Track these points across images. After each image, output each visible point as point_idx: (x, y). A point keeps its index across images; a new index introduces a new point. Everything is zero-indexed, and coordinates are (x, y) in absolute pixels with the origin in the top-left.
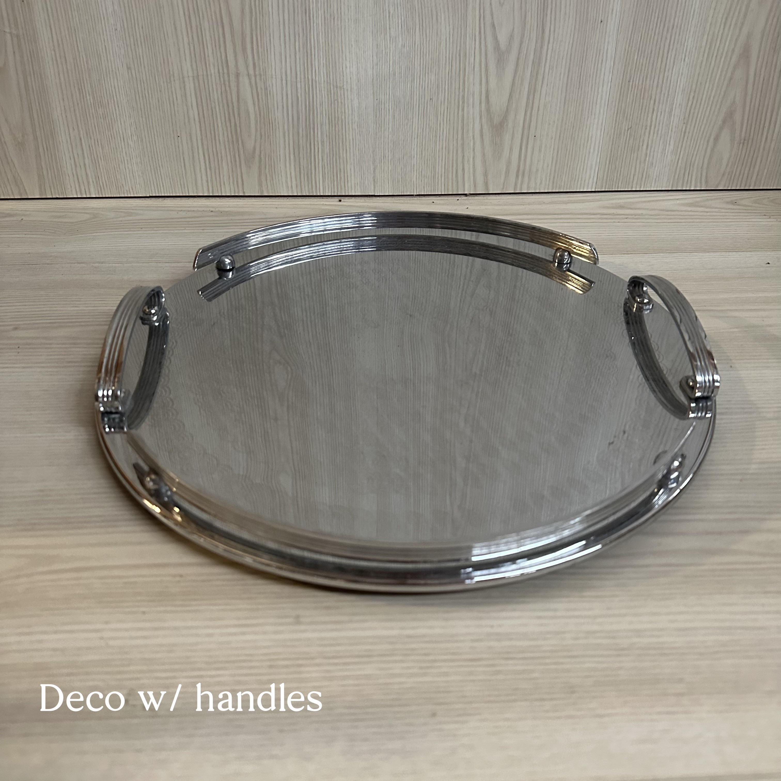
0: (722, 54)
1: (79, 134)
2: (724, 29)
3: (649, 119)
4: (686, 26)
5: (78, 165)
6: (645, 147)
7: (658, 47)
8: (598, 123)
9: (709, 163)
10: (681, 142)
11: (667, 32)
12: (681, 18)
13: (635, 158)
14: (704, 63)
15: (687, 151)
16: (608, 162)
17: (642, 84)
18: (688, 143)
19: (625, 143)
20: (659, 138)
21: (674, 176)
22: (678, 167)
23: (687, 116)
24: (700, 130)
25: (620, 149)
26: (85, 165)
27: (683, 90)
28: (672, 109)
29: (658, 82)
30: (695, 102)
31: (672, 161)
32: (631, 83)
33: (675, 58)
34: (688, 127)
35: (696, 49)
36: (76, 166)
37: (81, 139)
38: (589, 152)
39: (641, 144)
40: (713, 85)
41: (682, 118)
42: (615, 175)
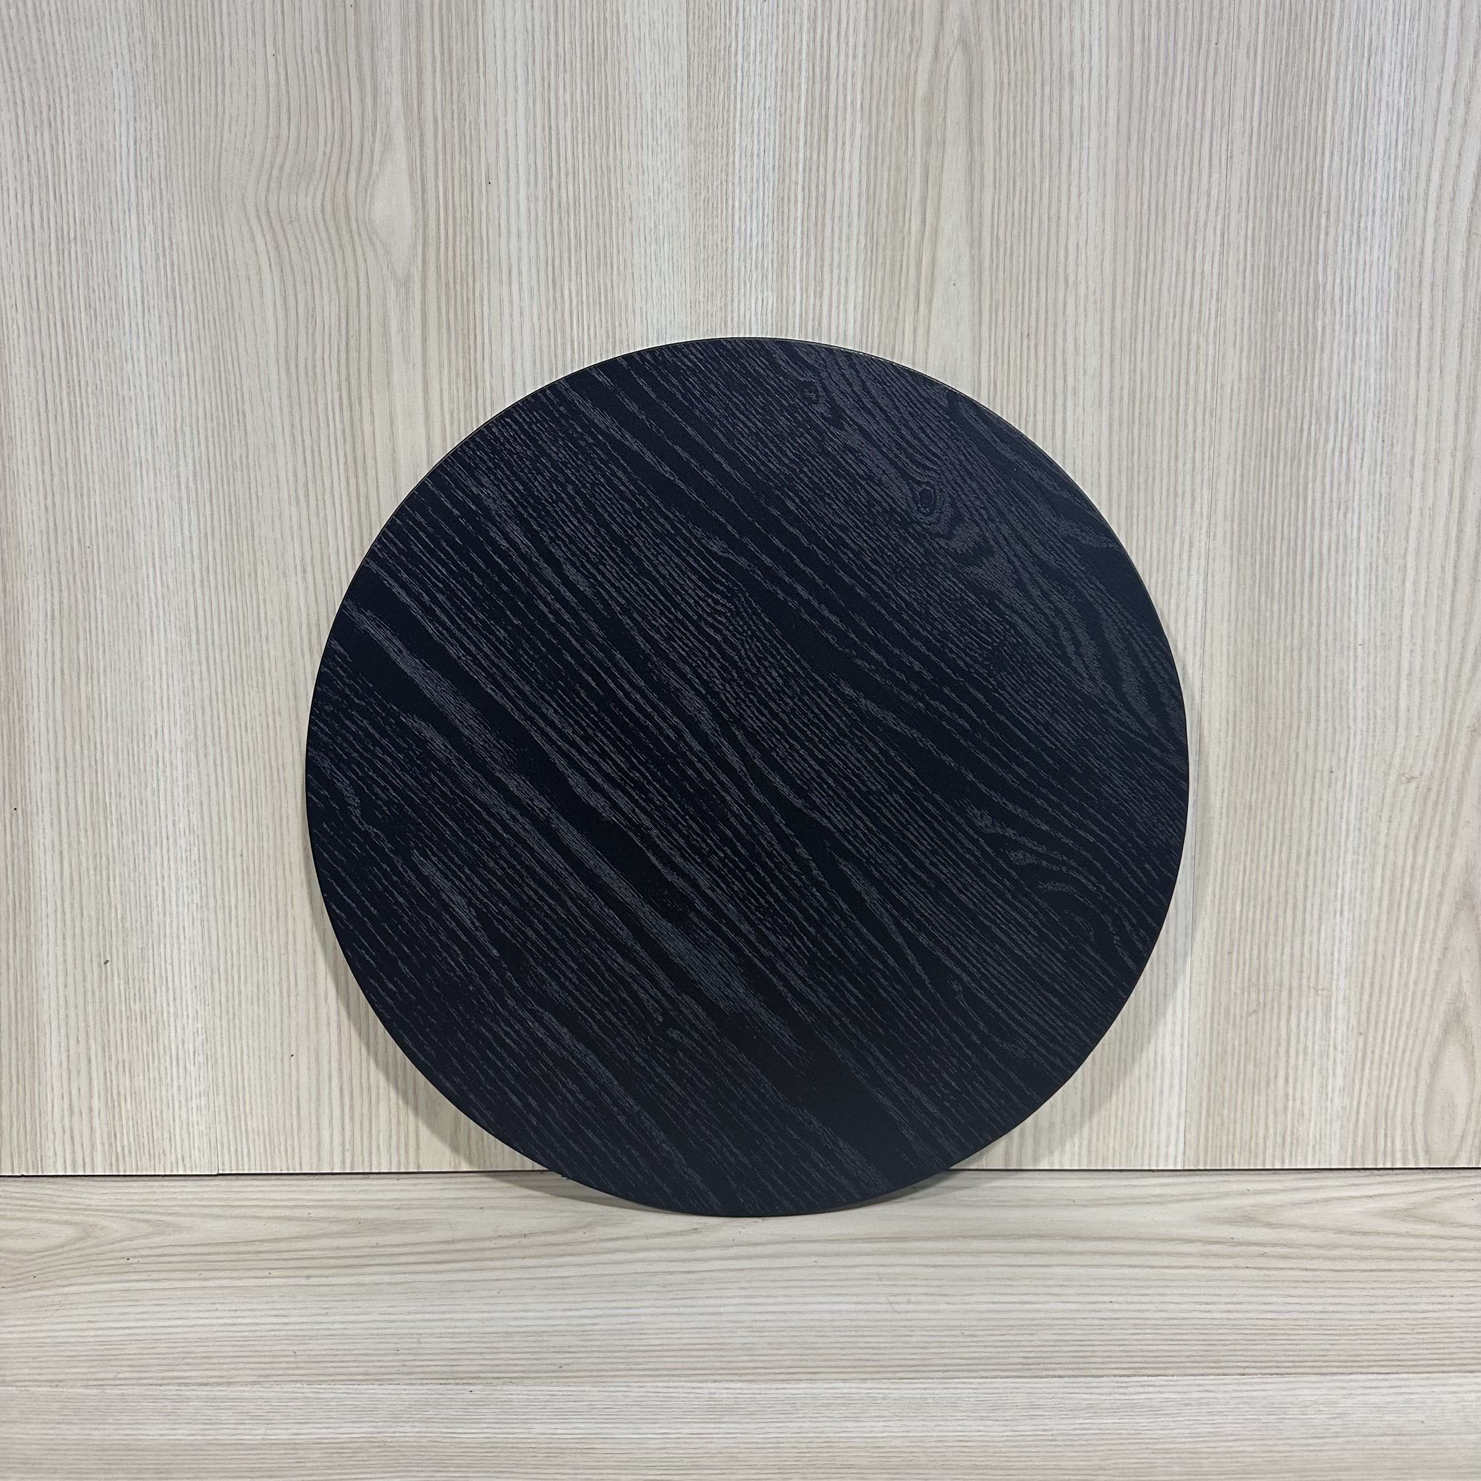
0: (1419, 902)
1: (88, 1049)
2: (1415, 856)
3: (1283, 1024)
4: (1335, 851)
5: (76, 1111)
6: (1281, 1080)
7: (1282, 889)
8: (1173, 1033)
9: (1427, 1114)
10: (1358, 1070)
11: (1298, 863)
12: (1321, 837)
13: (1263, 1104)
14: (1384, 918)
15: (1374, 1089)
16: (1204, 1112)
17: (1259, 958)
18: (1376, 1073)
19: (1238, 1073)
20: (1309, 1063)
21: (1355, 1141)
22: (1361, 1122)
23: (1363, 1017)
24: (1396, 1048)
25: (1227, 1084)
26: (91, 1110)
27: (1348, 970)
28: (1329, 1007)
29: (1292, 956)
30: (1376, 994)
31: (1344, 1109)
32: (1235, 956)
33: (1321, 911)
34: (1371, 1039)
35: (1362, 893)
36: (71, 1112)
37: (89, 1060)
38: (1161, 1092)
39: (1272, 1075)
40: (1410, 962)
41: (1353, 1022)
42: (1224, 1138)
